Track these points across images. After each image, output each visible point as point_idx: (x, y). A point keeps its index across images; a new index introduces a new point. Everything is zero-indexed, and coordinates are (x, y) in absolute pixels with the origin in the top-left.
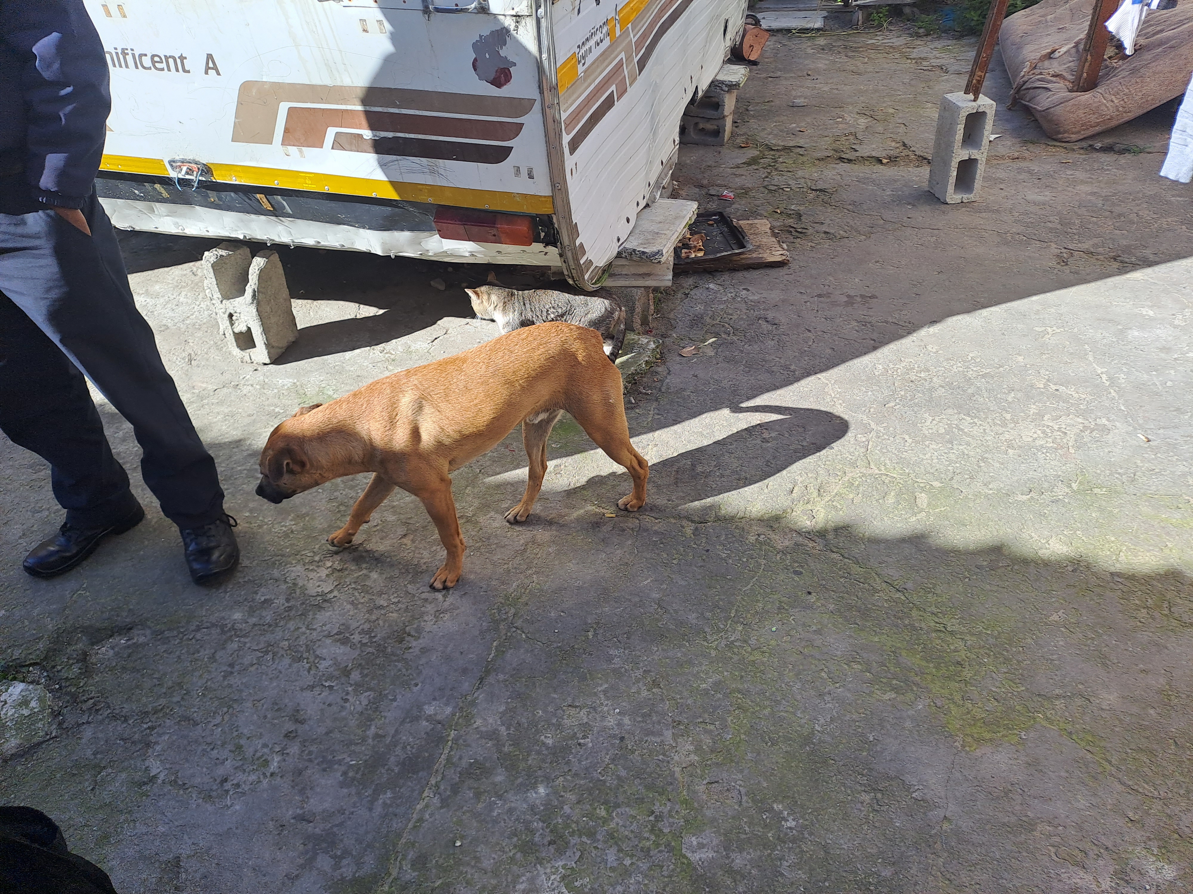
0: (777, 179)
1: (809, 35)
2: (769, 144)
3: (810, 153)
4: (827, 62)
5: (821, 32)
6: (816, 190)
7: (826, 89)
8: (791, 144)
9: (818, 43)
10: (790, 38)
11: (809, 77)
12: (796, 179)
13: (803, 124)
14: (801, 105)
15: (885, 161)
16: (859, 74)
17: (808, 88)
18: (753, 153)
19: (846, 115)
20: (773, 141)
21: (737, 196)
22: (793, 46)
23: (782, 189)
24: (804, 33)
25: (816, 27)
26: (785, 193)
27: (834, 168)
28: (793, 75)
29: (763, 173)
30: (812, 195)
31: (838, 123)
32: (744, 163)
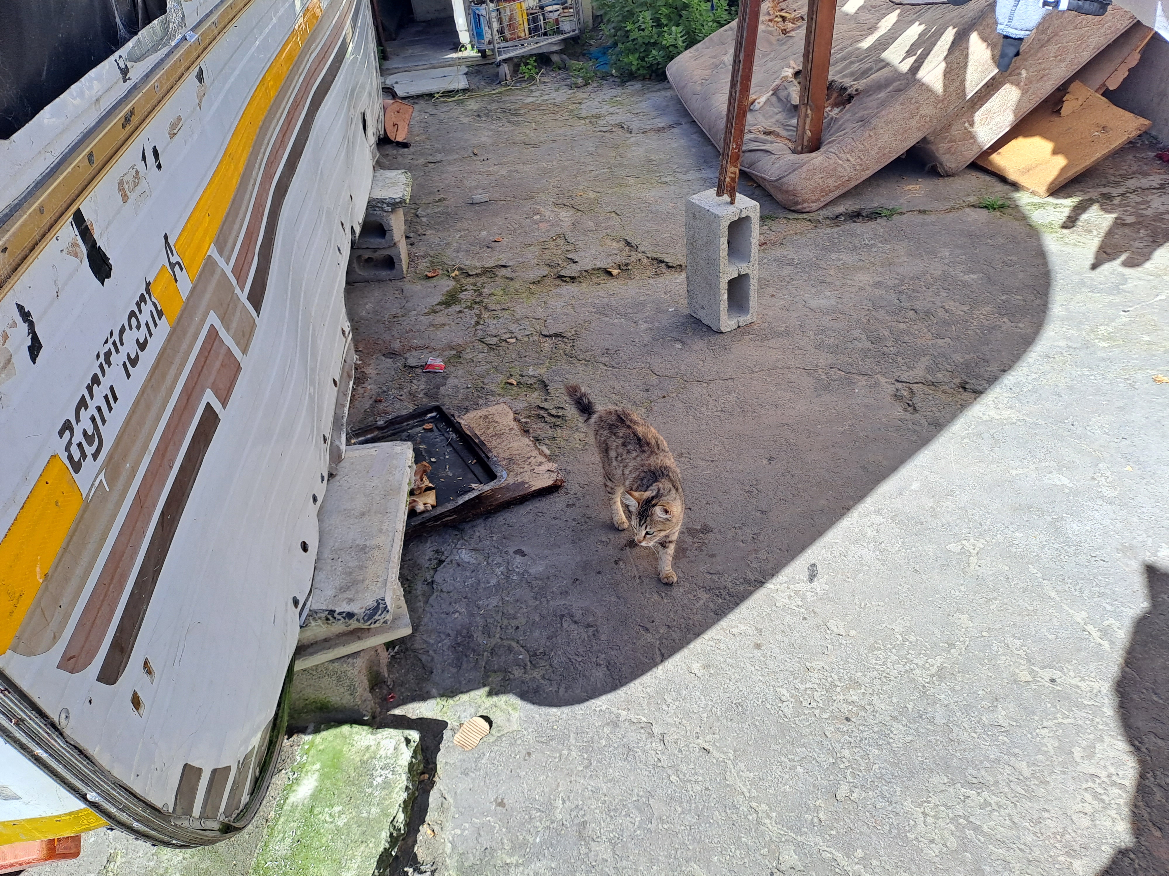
0: (493, 326)
1: (456, 98)
2: (464, 267)
3: (520, 274)
4: (490, 133)
5: (469, 94)
6: (550, 336)
7: (504, 172)
8: (491, 263)
9: (469, 107)
10: (435, 104)
11: (477, 158)
12: (517, 321)
13: (495, 230)
14: (482, 200)
15: (615, 272)
16: (535, 146)
17: (481, 173)
18: (447, 285)
19: (542, 209)
20: (467, 262)
21: (448, 362)
22: (443, 116)
23: (505, 340)
24: (449, 96)
25: (460, 88)
26: (511, 347)
27: (560, 295)
28: (456, 156)
29: (470, 317)
30: (547, 345)
31: (536, 223)
32: (439, 304)
